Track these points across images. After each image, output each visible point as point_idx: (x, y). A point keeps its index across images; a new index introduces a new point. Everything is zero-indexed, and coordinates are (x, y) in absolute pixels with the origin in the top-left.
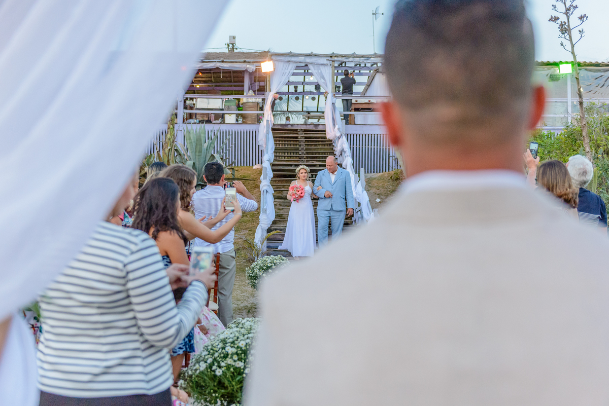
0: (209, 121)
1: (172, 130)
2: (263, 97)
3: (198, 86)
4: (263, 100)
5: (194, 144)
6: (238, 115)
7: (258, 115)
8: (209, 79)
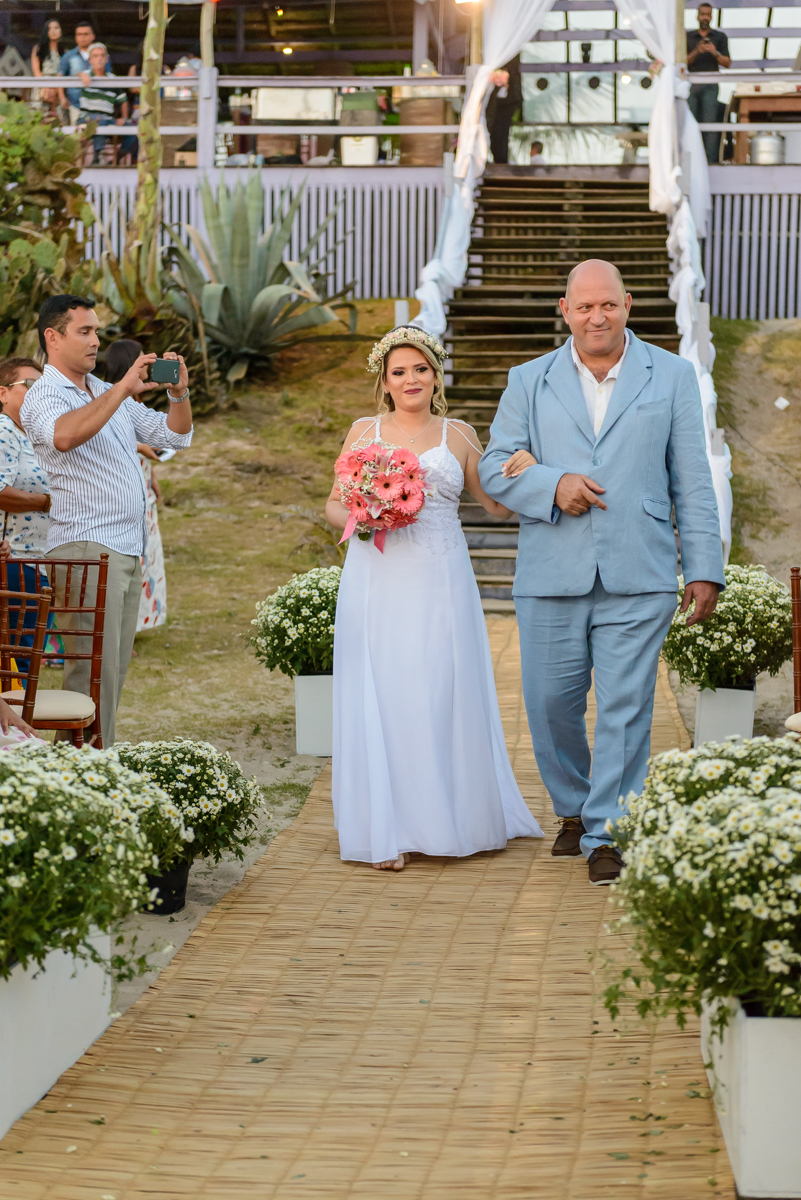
0: (294, 161)
1: (152, 188)
2: (462, 82)
3: (288, 51)
4: (463, 89)
5: (227, 231)
6: (381, 139)
7: (446, 137)
8: (320, 26)
